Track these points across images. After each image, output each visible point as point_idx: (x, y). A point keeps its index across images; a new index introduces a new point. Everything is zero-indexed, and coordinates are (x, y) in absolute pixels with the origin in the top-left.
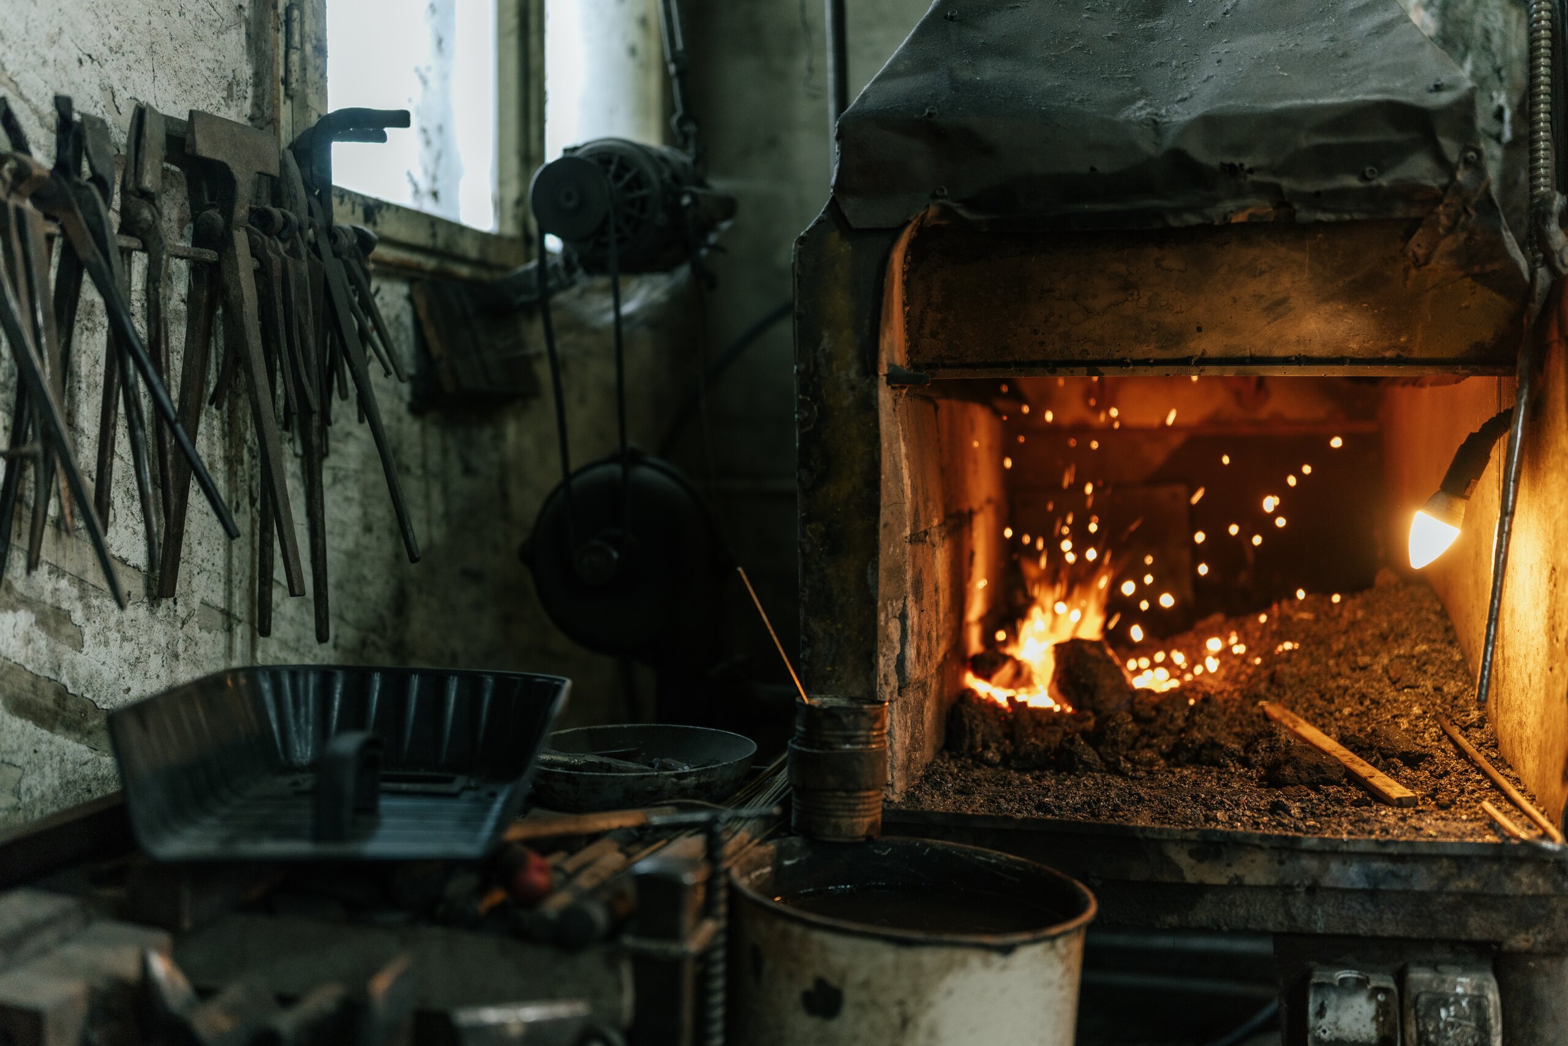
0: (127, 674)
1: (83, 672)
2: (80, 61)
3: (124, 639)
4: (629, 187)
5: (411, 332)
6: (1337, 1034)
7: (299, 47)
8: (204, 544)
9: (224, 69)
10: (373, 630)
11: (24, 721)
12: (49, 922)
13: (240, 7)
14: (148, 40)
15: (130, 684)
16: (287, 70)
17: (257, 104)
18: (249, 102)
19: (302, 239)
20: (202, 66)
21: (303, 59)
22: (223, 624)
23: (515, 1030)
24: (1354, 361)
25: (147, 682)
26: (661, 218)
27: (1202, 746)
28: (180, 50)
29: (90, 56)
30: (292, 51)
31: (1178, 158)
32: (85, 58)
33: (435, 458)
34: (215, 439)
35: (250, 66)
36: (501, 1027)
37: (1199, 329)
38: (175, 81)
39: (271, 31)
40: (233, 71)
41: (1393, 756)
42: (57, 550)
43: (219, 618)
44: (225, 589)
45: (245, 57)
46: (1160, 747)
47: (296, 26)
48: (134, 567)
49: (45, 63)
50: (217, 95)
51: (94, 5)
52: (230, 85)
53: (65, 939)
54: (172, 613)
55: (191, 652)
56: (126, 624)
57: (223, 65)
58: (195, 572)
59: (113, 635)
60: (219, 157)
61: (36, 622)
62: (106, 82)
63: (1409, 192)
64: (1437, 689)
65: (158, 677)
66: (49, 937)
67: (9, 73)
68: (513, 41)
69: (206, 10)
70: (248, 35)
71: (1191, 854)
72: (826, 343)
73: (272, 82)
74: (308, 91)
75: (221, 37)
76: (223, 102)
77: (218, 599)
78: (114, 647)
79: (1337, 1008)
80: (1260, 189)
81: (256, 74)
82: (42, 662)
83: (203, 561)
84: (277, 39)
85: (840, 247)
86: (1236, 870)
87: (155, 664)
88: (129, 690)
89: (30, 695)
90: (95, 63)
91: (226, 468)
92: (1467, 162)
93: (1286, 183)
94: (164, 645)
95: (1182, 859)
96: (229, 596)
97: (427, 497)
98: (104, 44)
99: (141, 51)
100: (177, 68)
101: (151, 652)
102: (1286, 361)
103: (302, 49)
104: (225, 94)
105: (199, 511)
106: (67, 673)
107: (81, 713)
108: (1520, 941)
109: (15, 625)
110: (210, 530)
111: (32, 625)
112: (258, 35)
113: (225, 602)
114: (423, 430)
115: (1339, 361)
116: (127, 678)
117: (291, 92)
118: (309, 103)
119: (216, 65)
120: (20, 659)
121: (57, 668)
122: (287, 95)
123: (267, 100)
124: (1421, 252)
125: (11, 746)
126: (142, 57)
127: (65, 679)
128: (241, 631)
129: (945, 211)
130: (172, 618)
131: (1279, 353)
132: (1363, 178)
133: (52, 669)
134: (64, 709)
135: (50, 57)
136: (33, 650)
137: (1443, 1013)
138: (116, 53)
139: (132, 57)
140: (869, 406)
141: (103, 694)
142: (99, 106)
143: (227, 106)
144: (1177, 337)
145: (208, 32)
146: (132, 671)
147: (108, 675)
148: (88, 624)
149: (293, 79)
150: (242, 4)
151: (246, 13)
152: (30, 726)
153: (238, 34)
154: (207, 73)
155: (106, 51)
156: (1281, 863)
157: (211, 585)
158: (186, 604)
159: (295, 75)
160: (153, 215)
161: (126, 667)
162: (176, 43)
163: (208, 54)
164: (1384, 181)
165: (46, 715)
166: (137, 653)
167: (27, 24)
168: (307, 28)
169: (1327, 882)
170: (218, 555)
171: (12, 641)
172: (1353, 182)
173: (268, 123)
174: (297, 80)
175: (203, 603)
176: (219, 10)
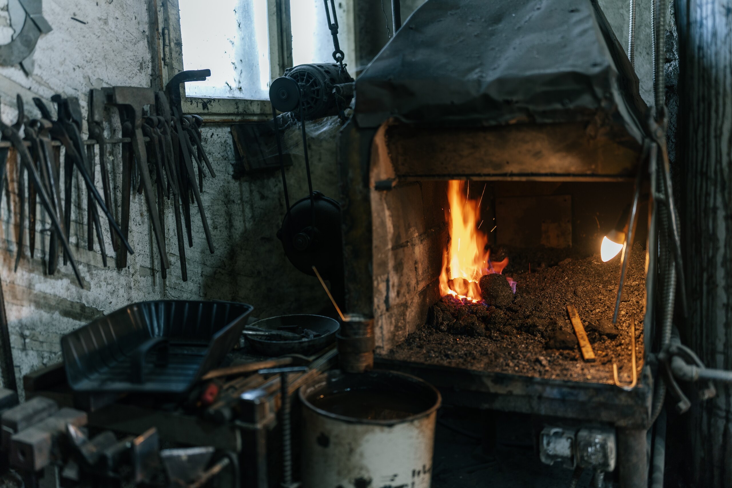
0: (110, 297)
1: (91, 298)
2: (74, 69)
3: (108, 284)
4: (312, 85)
5: (232, 147)
6: (555, 453)
7: (168, 45)
8: (140, 244)
9: (138, 58)
10: (220, 267)
11: (68, 318)
12: (43, 410)
13: (144, 31)
14: (103, 54)
15: (111, 300)
16: (164, 55)
17: (153, 70)
18: (150, 69)
19: (168, 126)
20: (128, 59)
21: (170, 49)
22: (151, 273)
23: (184, 458)
24: (574, 175)
25: (119, 299)
26: (325, 98)
27: (530, 326)
28: (118, 55)
29: (78, 66)
30: (165, 47)
31: (486, 98)
32: (76, 68)
33: (246, 195)
34: (143, 204)
35: (150, 54)
36: (179, 457)
37: (508, 163)
38: (116, 68)
39: (156, 40)
40: (142, 58)
41: (603, 335)
42: (78, 255)
43: (149, 271)
44: (150, 260)
45: (148, 51)
46: (515, 325)
47: (167, 37)
48: (110, 257)
49: (59, 73)
50: (135, 69)
51: (79, 46)
52: (141, 64)
53: (50, 415)
54: (128, 272)
55: (137, 286)
56: (108, 279)
57: (137, 57)
58: (137, 256)
59: (103, 283)
60: (127, 102)
61: (71, 282)
62: (86, 75)
63: (582, 110)
64: (638, 302)
65: (123, 296)
66: (44, 414)
67: (44, 80)
68: (275, 17)
69: (128, 36)
70: (148, 41)
71: (493, 381)
72: (350, 175)
73: (158, 60)
74: (173, 62)
75: (136, 46)
76: (138, 71)
77: (148, 264)
78: (104, 288)
79: (555, 443)
80: (521, 110)
81: (152, 57)
82: (74, 297)
83: (140, 251)
84: (159, 43)
85: (356, 135)
86: (509, 388)
87: (121, 292)
88: (111, 303)
89: (70, 309)
90: (81, 68)
91: (148, 214)
92: (606, 98)
93: (531, 107)
94: (125, 284)
95: (489, 383)
96: (152, 262)
97: (243, 211)
98: (84, 60)
99: (100, 59)
100: (117, 62)
101: (120, 287)
102: (546, 175)
103: (170, 45)
104: (139, 68)
105: (137, 232)
106: (85, 299)
107: (92, 313)
108: (622, 423)
109: (62, 285)
110: (143, 239)
111: (69, 284)
112: (152, 41)
113: (151, 265)
114: (240, 184)
115: (568, 175)
116: (110, 299)
117: (166, 63)
118: (174, 67)
119: (134, 57)
120: (65, 296)
121: (80, 298)
122: (165, 64)
123: (156, 68)
124: (592, 133)
125: (64, 328)
126: (101, 61)
127: (84, 302)
128: (158, 275)
129: (396, 119)
130: (128, 274)
131: (543, 171)
132: (563, 104)
133: (78, 299)
134: (85, 312)
135: (61, 70)
136: (70, 293)
137: (590, 450)
138: (90, 62)
139: (97, 62)
140: (367, 200)
141: (100, 305)
142: (84, 85)
143: (141, 72)
144: (499, 166)
145: (130, 45)
146: (112, 296)
147: (102, 298)
148: (92, 281)
149: (167, 58)
150: (145, 30)
151: (147, 33)
152: (71, 320)
153: (144, 42)
154: (130, 61)
155: (85, 63)
156: (527, 386)
157: (144, 260)
158: (134, 268)
159: (168, 56)
160: (100, 131)
161: (109, 294)
162: (116, 53)
163: (131, 54)
164: (571, 106)
165: (77, 315)
166: (114, 289)
167: (50, 60)
168: (171, 36)
169: (545, 395)
170: (146, 248)
171: (61, 290)
172: (558, 106)
173: (158, 77)
174: (168, 58)
175: (141, 266)
176: (134, 34)
